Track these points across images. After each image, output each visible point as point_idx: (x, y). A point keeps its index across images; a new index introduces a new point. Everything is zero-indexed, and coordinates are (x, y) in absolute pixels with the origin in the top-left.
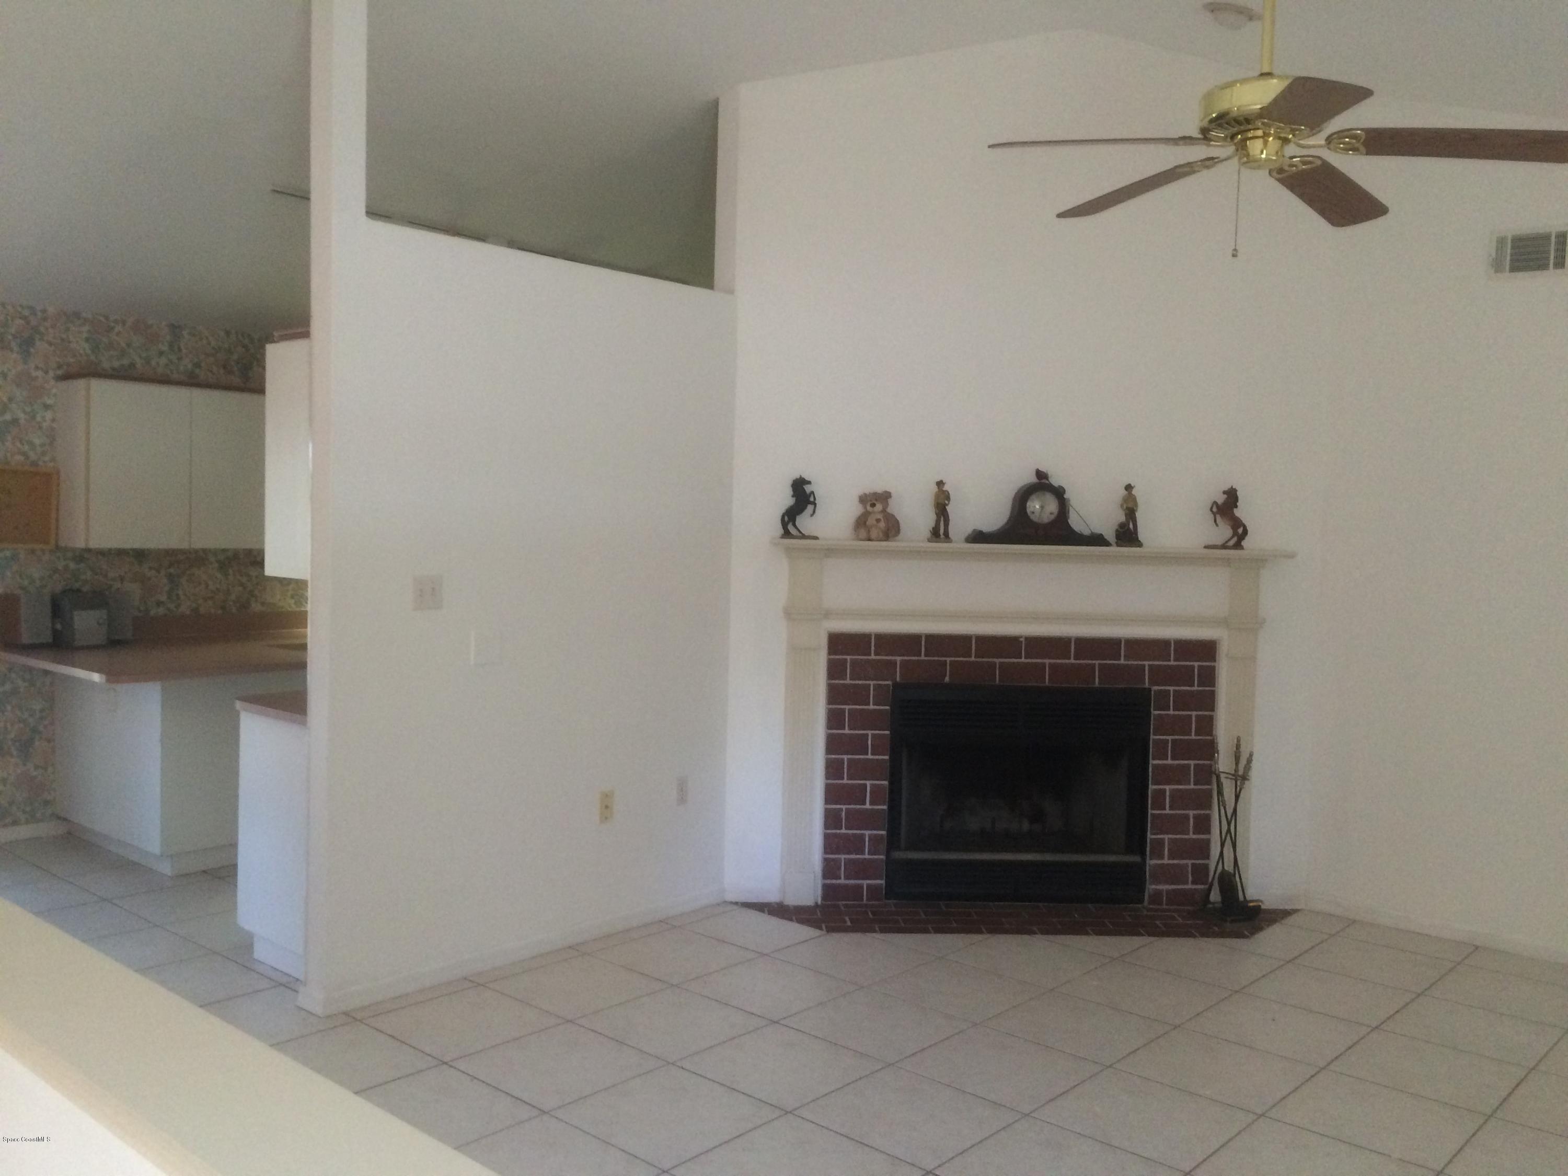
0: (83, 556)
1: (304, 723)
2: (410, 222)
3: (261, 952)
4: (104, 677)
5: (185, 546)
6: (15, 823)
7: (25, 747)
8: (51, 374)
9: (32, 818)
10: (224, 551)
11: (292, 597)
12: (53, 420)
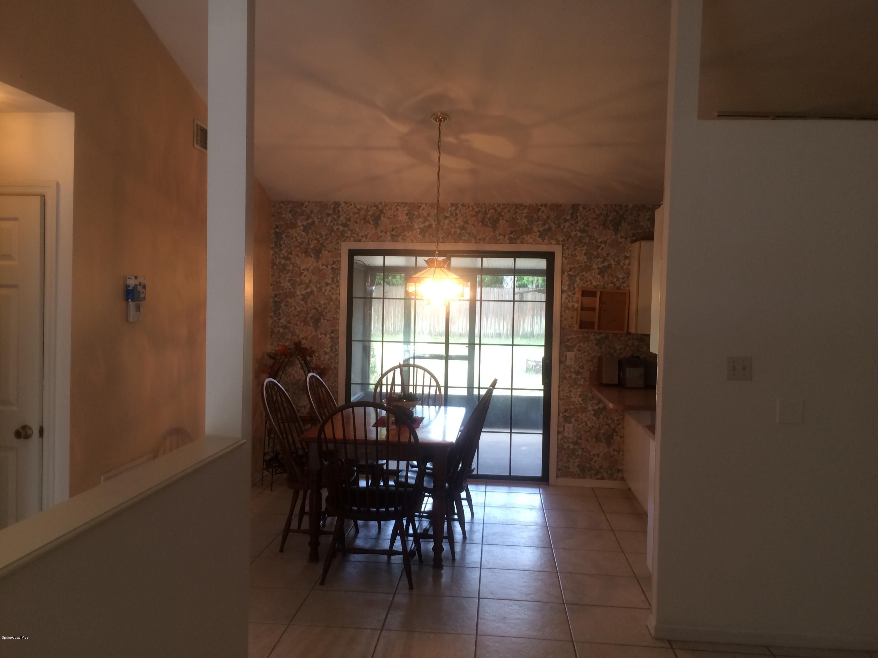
2: (820, 117)
4: (612, 405)
6: (602, 478)
7: (609, 439)
8: (629, 239)
9: (611, 477)
12: (629, 264)
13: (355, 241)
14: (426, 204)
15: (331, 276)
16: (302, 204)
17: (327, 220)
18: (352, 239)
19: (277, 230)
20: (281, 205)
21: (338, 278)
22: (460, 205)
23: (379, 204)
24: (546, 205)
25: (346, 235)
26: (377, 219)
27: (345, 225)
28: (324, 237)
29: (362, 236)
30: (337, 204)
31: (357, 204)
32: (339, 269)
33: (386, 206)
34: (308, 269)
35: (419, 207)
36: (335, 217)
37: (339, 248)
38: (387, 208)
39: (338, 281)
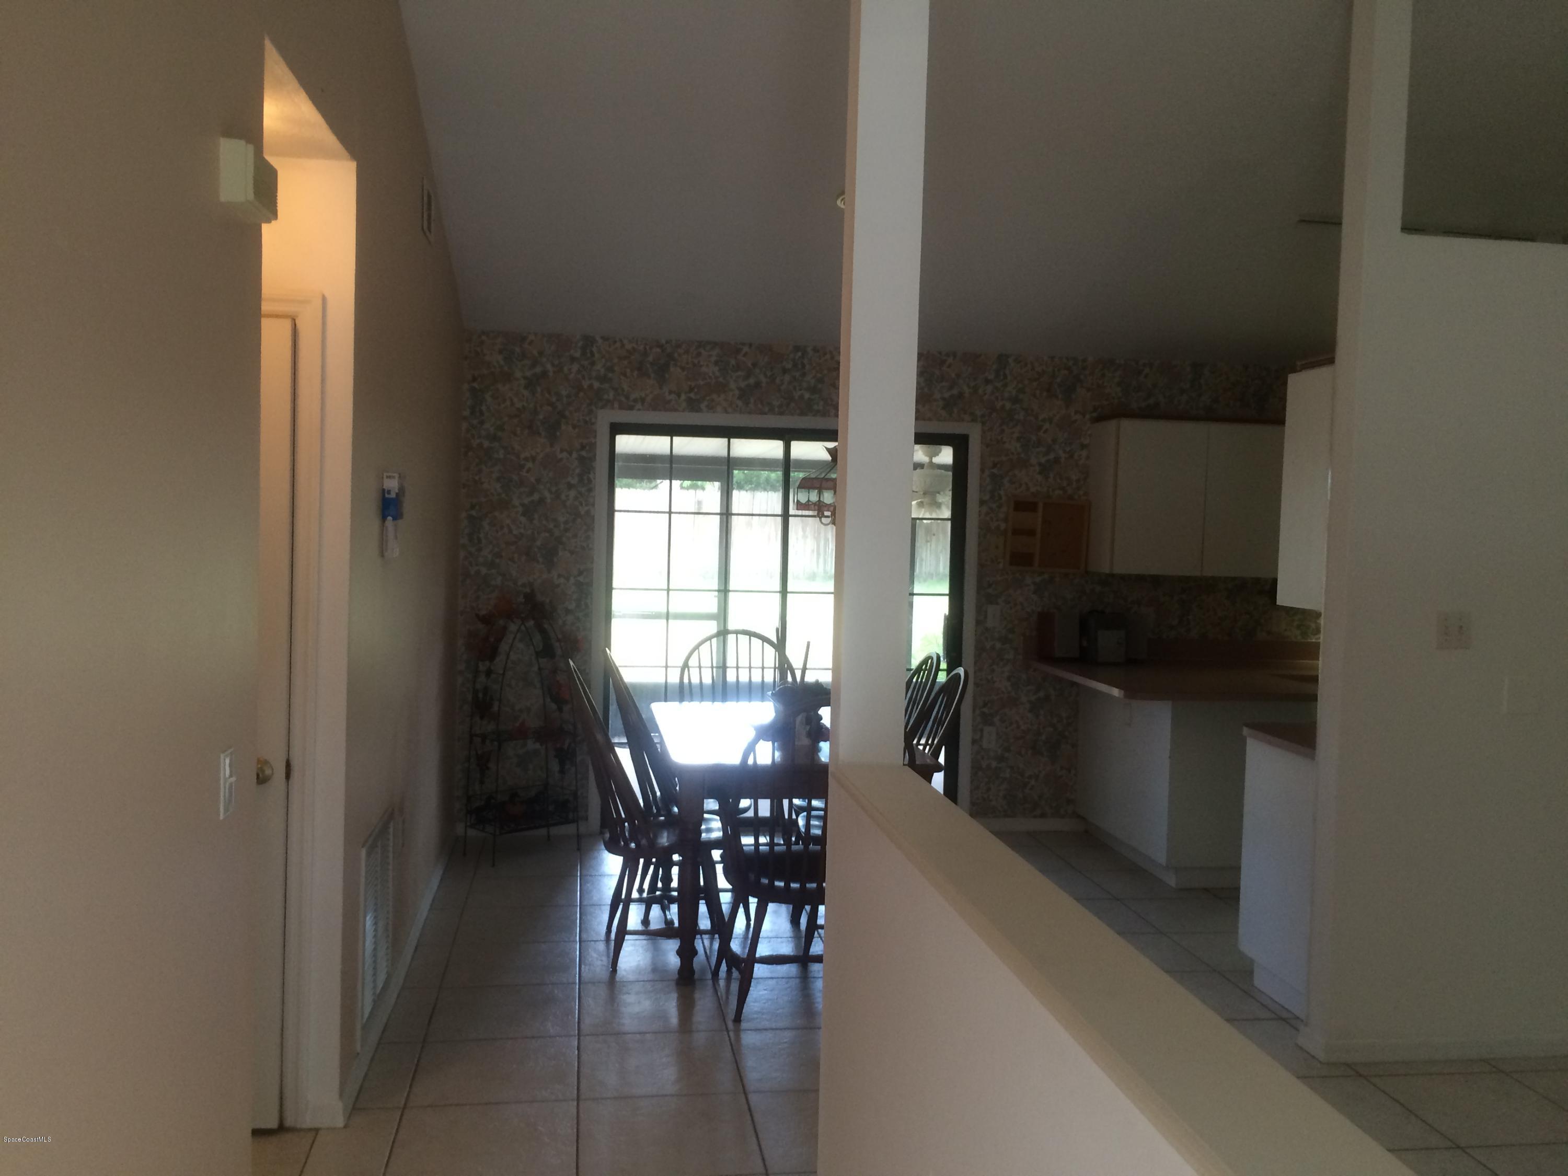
0: (1108, 580)
1: (1312, 757)
3: (1259, 981)
4: (1123, 692)
5: (1197, 573)
6: (1043, 815)
7: (1054, 749)
9: (1057, 813)
10: (1234, 579)
11: (1299, 627)
12: (1088, 458)
13: (621, 408)
14: (750, 345)
15: (577, 471)
16: (524, 339)
17: (570, 370)
18: (616, 405)
19: (475, 385)
20: (484, 338)
21: (591, 476)
22: (809, 350)
23: (667, 342)
24: (955, 355)
25: (606, 397)
26: (662, 371)
27: (603, 379)
28: (565, 399)
29: (635, 401)
30: (589, 341)
31: (625, 342)
32: (593, 459)
33: (679, 346)
34: (533, 459)
35: (738, 351)
36: (586, 363)
37: (593, 420)
38: (681, 351)
39: (590, 481)
